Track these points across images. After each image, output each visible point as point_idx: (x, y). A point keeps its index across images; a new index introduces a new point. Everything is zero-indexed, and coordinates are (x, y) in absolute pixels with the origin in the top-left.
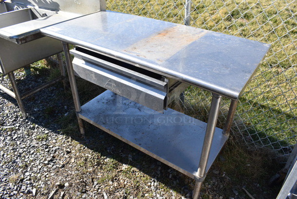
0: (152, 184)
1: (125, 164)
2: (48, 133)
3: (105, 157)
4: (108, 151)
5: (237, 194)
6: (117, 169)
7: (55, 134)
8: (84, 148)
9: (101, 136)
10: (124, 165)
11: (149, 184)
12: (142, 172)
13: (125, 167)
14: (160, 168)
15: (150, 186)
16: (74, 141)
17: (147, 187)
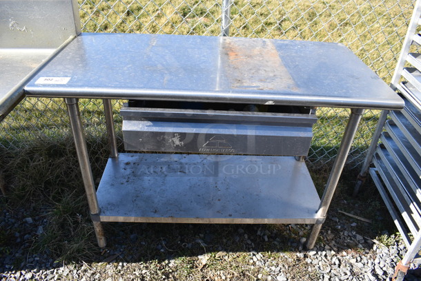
0: (255, 259)
1: (202, 254)
2: (33, 277)
3: (167, 262)
4: (162, 250)
5: (337, 220)
6: (197, 267)
7: (48, 272)
8: (123, 266)
9: (132, 236)
10: (199, 257)
11: (251, 261)
12: (231, 253)
13: (204, 259)
14: (246, 236)
15: (254, 264)
16: (94, 264)
17: (252, 267)
